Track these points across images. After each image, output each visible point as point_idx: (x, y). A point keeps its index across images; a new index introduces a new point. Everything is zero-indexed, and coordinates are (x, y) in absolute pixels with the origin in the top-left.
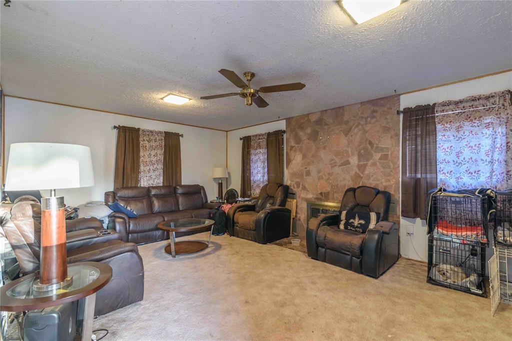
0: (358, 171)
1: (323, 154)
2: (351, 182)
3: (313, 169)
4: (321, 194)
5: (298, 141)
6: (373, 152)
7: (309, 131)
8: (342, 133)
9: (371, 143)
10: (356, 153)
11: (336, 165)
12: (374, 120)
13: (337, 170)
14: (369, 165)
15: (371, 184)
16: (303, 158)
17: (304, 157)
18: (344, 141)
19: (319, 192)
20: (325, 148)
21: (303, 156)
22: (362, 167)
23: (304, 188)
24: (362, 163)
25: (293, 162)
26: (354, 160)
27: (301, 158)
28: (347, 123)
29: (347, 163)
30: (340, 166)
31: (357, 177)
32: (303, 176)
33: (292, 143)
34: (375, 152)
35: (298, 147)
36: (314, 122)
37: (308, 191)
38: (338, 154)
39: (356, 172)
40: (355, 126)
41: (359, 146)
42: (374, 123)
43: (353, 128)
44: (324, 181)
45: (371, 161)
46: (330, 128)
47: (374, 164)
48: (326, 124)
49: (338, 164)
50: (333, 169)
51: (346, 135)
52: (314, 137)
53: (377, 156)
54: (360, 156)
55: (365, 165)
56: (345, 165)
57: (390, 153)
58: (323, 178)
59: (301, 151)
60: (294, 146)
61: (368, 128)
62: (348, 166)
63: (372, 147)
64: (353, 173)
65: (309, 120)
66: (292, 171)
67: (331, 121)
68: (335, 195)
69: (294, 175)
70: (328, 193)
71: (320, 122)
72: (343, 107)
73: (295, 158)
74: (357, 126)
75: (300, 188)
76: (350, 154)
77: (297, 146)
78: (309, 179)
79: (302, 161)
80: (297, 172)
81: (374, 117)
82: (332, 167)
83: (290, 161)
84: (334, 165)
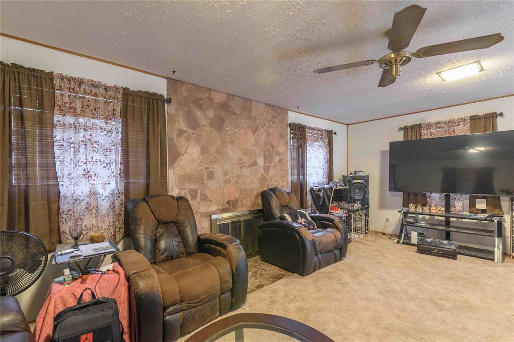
0: (263, 172)
1: (230, 150)
2: (258, 185)
3: (217, 169)
4: (228, 202)
5: (194, 124)
6: (274, 155)
7: (211, 114)
8: (250, 130)
9: (272, 146)
10: (262, 154)
11: (244, 166)
12: (274, 125)
13: (245, 171)
14: (272, 167)
15: (273, 185)
16: (202, 154)
17: (204, 151)
18: (252, 139)
19: (226, 200)
20: (232, 142)
21: (202, 149)
22: (267, 169)
23: (205, 198)
24: (267, 165)
25: (185, 157)
26: (261, 161)
27: (199, 152)
28: (254, 119)
29: (255, 164)
30: (249, 167)
31: (263, 179)
32: (203, 180)
33: (182, 125)
34: (276, 155)
35: (193, 134)
36: (218, 103)
37: (211, 201)
38: (246, 153)
39: (262, 174)
40: (261, 125)
41: (265, 147)
42: (275, 128)
43: (260, 127)
44: (232, 186)
45: (273, 164)
46: (237, 119)
47: (275, 167)
48: (234, 114)
49: (247, 165)
50: (242, 170)
51: (254, 132)
52: (218, 124)
53: (277, 159)
54: (265, 158)
55: (269, 167)
56: (253, 166)
57: (284, 157)
58: (230, 181)
59: (198, 140)
60: (186, 131)
61: (271, 130)
62: (256, 167)
63: (273, 150)
64: (259, 175)
65: (211, 99)
66: (182, 173)
67: (239, 111)
68: (244, 201)
69: (185, 178)
70: (237, 200)
71: (225, 106)
72: (251, 100)
73: (188, 151)
74: (263, 127)
75: (198, 199)
76: (258, 155)
77: (191, 131)
78: (212, 184)
79: (201, 157)
80: (193, 174)
81: (274, 122)
82: (241, 168)
83: (179, 155)
84: (243, 165)
